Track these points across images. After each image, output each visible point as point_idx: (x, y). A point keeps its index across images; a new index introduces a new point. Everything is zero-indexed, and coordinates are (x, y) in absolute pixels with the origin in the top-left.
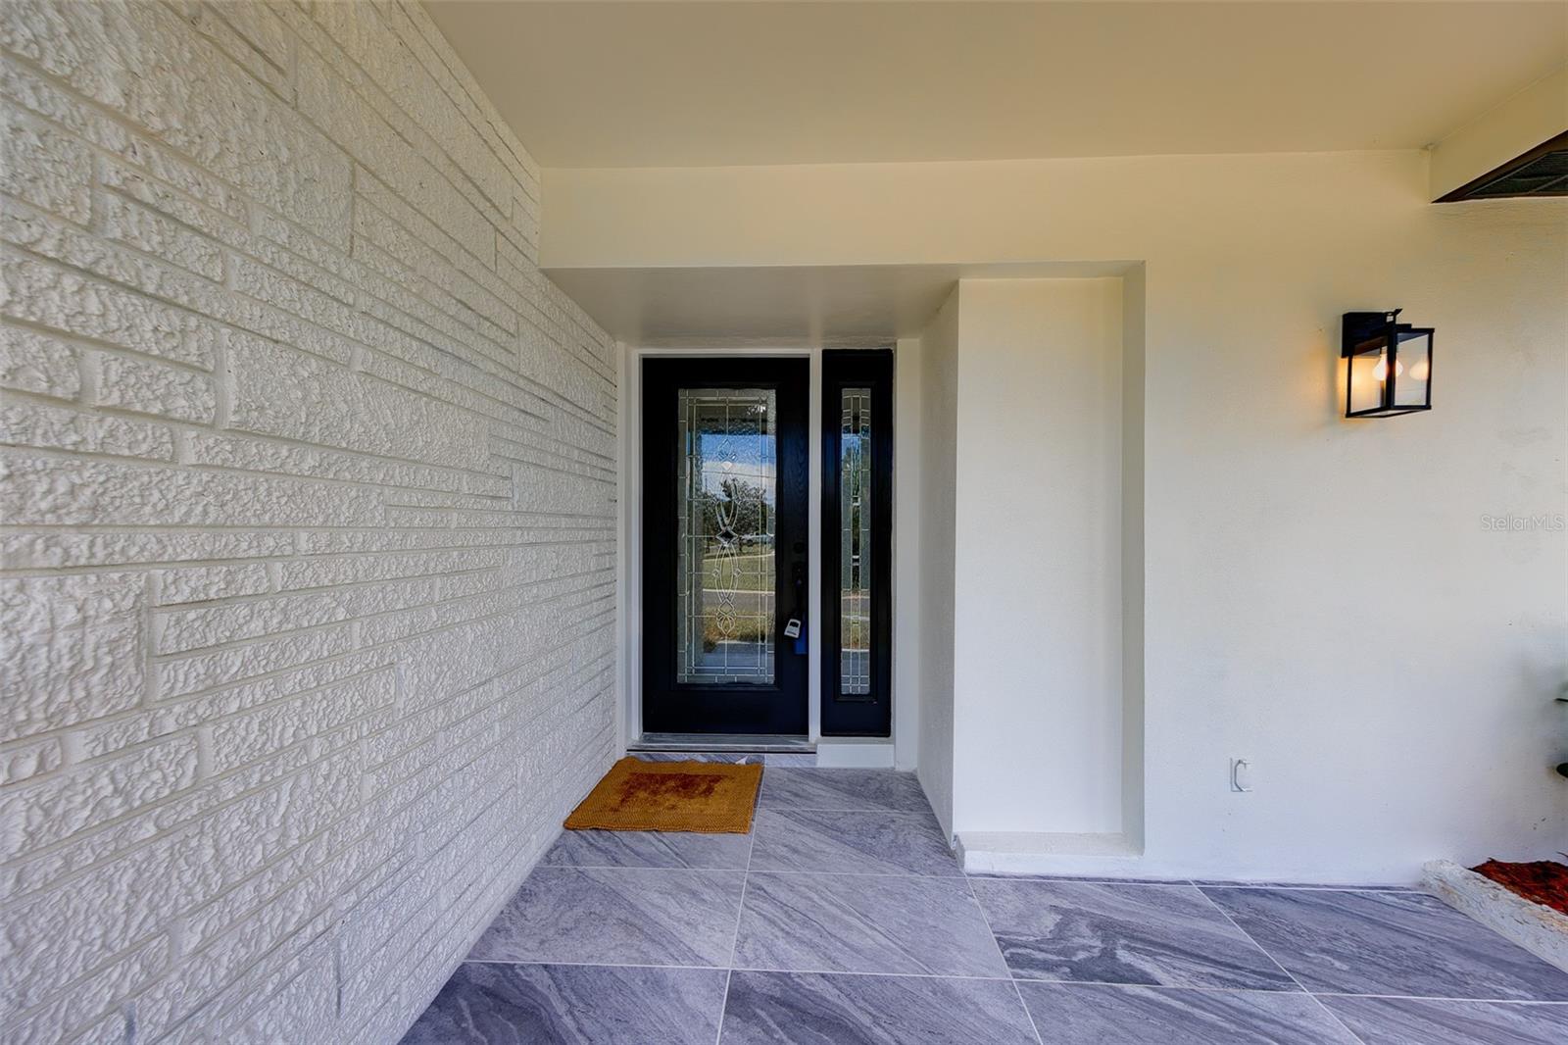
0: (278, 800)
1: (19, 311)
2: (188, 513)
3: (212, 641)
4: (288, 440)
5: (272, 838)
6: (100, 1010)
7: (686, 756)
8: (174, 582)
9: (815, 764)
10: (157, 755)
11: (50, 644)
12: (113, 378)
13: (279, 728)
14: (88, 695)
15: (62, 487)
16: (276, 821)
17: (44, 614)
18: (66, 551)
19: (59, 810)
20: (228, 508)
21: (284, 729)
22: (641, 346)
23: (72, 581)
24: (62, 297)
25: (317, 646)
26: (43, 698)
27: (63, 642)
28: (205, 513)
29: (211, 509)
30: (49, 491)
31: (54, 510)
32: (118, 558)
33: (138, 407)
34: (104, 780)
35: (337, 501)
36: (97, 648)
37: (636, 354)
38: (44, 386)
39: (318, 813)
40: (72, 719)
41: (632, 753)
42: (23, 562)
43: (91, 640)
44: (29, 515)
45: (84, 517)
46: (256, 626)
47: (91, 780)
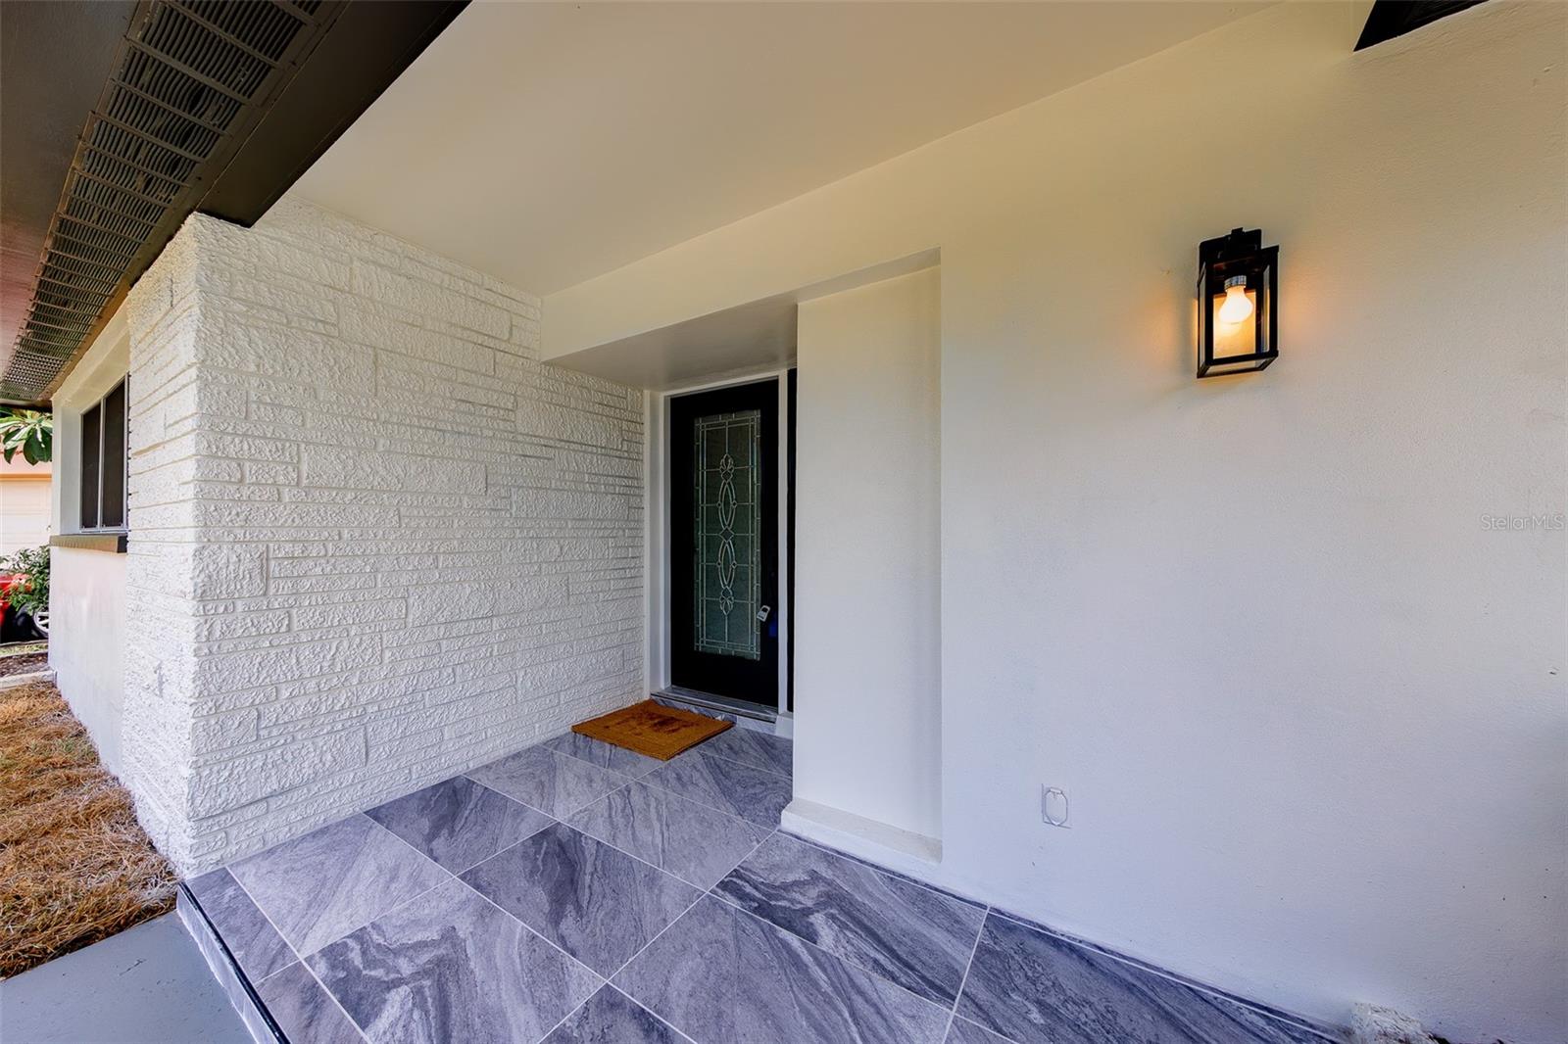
0: (330, 648)
1: (220, 454)
2: (286, 521)
3: (296, 574)
4: (335, 488)
5: (325, 664)
6: (248, 704)
7: (686, 707)
8: (278, 548)
9: (773, 732)
10: (270, 616)
11: (227, 567)
12: (253, 472)
13: (331, 617)
14: (242, 587)
15: (234, 512)
16: (329, 657)
17: (225, 558)
18: (236, 536)
19: (232, 627)
20: (305, 519)
21: (333, 618)
22: (666, 390)
23: (237, 546)
24: (235, 446)
25: (353, 583)
26: (225, 586)
27: (231, 567)
28: (293, 521)
29: (296, 520)
30: (230, 514)
31: (232, 521)
32: (255, 539)
33: (264, 481)
34: (248, 620)
35: (367, 514)
36: (244, 571)
37: (663, 396)
38: (228, 478)
39: (354, 660)
40: (236, 596)
41: (653, 697)
42: (222, 539)
43: (242, 568)
44: (224, 523)
45: (243, 523)
46: (318, 570)
47: (244, 619)
